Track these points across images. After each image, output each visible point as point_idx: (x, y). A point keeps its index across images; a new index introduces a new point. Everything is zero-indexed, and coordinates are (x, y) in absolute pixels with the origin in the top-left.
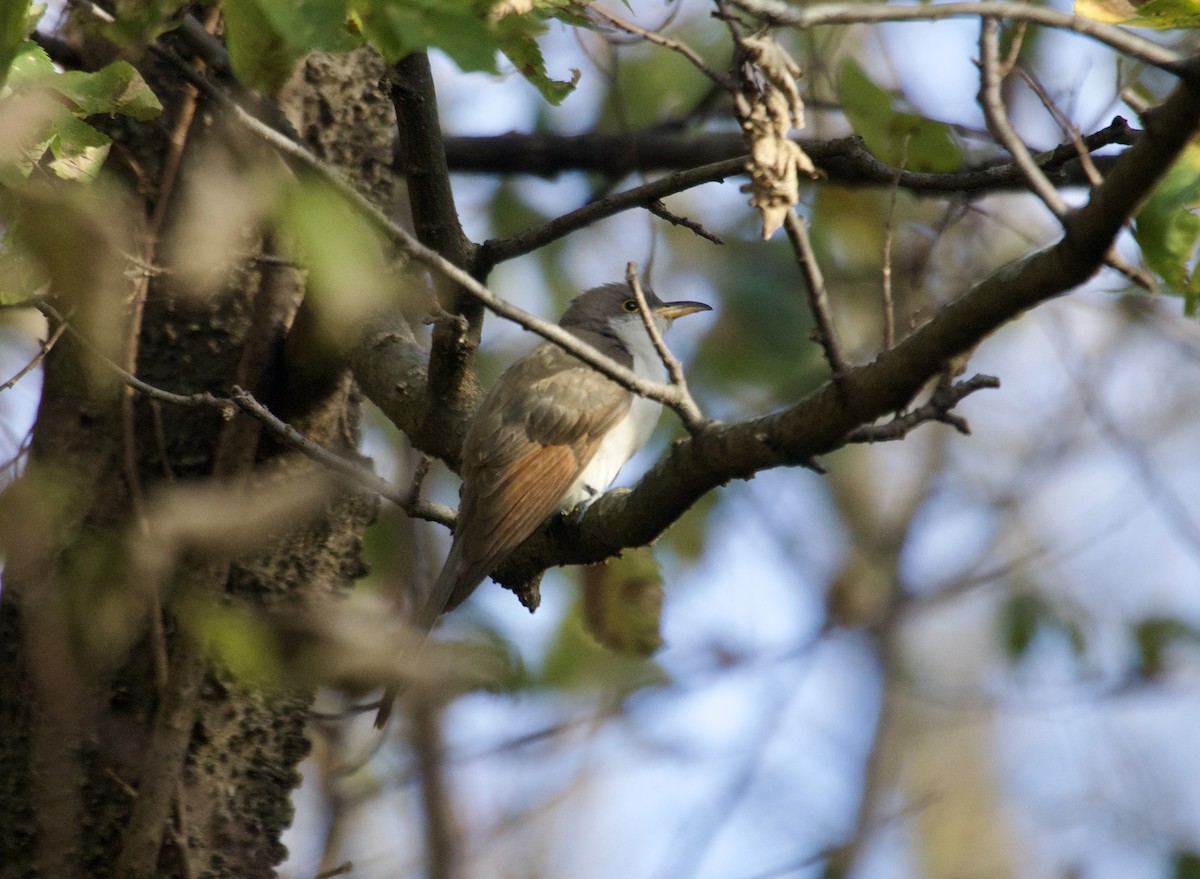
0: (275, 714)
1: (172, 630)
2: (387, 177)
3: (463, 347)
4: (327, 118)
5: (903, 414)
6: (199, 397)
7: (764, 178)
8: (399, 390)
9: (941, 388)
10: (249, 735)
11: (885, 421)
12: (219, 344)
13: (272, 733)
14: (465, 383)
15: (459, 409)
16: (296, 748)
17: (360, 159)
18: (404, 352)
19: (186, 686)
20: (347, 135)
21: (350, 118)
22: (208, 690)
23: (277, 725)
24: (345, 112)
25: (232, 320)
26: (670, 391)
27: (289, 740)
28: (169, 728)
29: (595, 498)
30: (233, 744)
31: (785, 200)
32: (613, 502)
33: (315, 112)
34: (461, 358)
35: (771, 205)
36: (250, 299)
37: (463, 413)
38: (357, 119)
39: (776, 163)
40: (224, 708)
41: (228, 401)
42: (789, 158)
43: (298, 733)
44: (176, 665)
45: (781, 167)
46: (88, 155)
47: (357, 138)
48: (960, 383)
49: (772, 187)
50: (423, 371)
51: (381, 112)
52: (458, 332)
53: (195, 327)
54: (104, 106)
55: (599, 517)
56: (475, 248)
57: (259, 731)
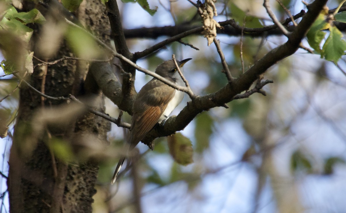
0: (87, 183)
1: (58, 162)
2: (109, 38)
3: (131, 81)
4: (92, 23)
5: (248, 91)
6: (60, 98)
7: (207, 29)
8: (114, 94)
9: (258, 84)
10: (80, 189)
11: (243, 93)
12: (66, 85)
13: (86, 188)
14: (132, 91)
15: (131, 98)
16: (93, 192)
17: (101, 34)
18: (115, 84)
19: (62, 177)
20: (98, 28)
21: (98, 23)
22: (68, 178)
23: (87, 186)
24: (97, 22)
25: (69, 79)
26: (185, 88)
27: (91, 190)
28: (58, 188)
29: (167, 119)
30: (76, 192)
31: (213, 35)
32: (172, 119)
33: (89, 22)
34: (130, 84)
35: (210, 37)
36: (74, 73)
37: (132, 99)
38: (100, 24)
39: (210, 26)
40: (73, 182)
41: (68, 98)
42: (214, 24)
43: (93, 188)
44: (59, 171)
45: (212, 26)
46: (27, 35)
47: (100, 28)
48: (263, 82)
49: (210, 32)
50: (120, 89)
51: (106, 21)
52: (129, 77)
53: (60, 81)
54: (30, 21)
55: (169, 123)
56: (132, 55)
57: (82, 188)
